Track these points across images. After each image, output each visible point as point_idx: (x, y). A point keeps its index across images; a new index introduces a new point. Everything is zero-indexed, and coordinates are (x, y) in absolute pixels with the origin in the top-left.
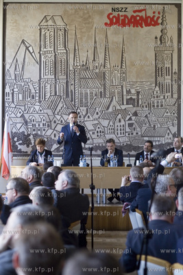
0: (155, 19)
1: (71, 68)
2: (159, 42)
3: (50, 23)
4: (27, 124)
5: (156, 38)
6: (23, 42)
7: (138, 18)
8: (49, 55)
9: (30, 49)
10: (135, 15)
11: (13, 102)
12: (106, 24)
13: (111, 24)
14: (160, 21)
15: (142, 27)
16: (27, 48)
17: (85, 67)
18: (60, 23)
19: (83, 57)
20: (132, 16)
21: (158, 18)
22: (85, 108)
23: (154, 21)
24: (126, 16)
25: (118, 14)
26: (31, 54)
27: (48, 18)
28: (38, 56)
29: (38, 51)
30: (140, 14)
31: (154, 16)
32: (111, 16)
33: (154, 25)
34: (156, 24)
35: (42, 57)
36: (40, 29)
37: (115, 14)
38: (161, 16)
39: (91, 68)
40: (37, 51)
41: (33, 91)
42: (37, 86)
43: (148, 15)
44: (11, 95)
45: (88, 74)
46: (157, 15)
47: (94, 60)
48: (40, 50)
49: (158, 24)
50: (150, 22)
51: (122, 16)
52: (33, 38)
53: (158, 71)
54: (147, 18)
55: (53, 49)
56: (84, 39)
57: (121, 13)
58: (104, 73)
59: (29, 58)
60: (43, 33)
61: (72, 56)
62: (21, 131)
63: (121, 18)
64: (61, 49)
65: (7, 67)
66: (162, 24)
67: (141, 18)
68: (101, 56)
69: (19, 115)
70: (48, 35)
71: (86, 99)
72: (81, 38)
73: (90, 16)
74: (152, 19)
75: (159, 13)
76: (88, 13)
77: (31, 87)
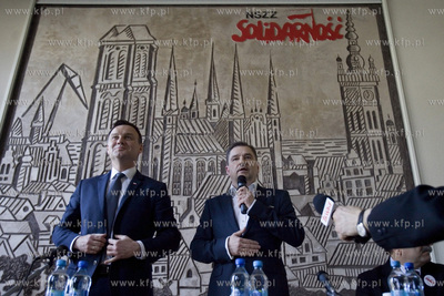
0: (333, 28)
1: (158, 115)
2: (346, 67)
3: (123, 36)
4: (36, 238)
5: (339, 59)
6: (62, 67)
7: (299, 27)
8: (113, 92)
9: (76, 81)
10: (292, 22)
11: (14, 184)
12: (235, 38)
13: (246, 35)
14: (343, 32)
15: (308, 41)
16: (69, 79)
17: (190, 113)
18: (141, 35)
19: (185, 95)
20: (287, 25)
21: (339, 27)
22: (185, 199)
23: (331, 31)
24: (273, 25)
25: (260, 23)
26: (75, 89)
27: (120, 30)
28: (89, 93)
29: (92, 84)
30: (302, 21)
31: (330, 25)
32: (245, 25)
33: (332, 38)
34: (336, 36)
35: (98, 94)
36: (102, 48)
37: (255, 21)
38: (344, 23)
39: (202, 114)
40: (88, 85)
41: (66, 161)
42: (77, 147)
43: (318, 22)
44: (12, 170)
45: (193, 127)
46: (336, 23)
47: (209, 99)
48: (96, 82)
49: (341, 37)
50: (327, 33)
51: (266, 24)
52: (84, 61)
53: (351, 120)
54: (316, 27)
55: (122, 80)
56: (190, 62)
57: (264, 21)
58: (231, 124)
59: (69, 97)
60: (106, 52)
61: (161, 92)
62: (18, 253)
63: (265, 27)
64: (139, 79)
65: (18, 113)
66: (347, 36)
67: (305, 27)
68: (225, 91)
69: (22, 214)
70: (115, 56)
71: (188, 180)
72: (183, 61)
73: (202, 26)
74: (327, 29)
75: (340, 19)
76: (200, 20)
77: (63, 153)
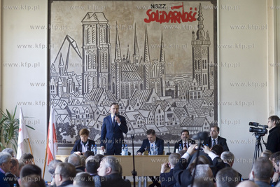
0: (192, 14)
1: (113, 62)
2: (196, 37)
3: (93, 19)
4: (71, 116)
5: (193, 33)
6: (67, 37)
7: (176, 14)
8: (92, 50)
9: (74, 44)
10: (173, 11)
11: (58, 94)
12: (146, 20)
13: (151, 19)
14: (197, 17)
15: (180, 22)
16: (71, 43)
17: (126, 61)
18: (101, 19)
19: (124, 51)
20: (170, 12)
21: (195, 13)
22: (127, 100)
23: (191, 17)
24: (164, 12)
25: (157, 11)
26: (74, 48)
27: (91, 15)
28: (81, 50)
29: (82, 46)
30: (178, 10)
31: (191, 12)
32: (150, 13)
33: (191, 21)
34: (193, 19)
35: (85, 51)
36: (83, 25)
37: (154, 10)
38: (197, 11)
39: (132, 62)
40: (80, 46)
41: (77, 84)
42: (80, 78)
43: (185, 11)
44: (55, 88)
45: (129, 68)
46: (193, 11)
47: (135, 54)
48: (83, 45)
49: (195, 20)
50: (188, 17)
51: (160, 12)
52: (76, 33)
53: (196, 64)
54: (184, 14)
55: (95, 44)
56: (125, 34)
57: (159, 10)
58: (144, 66)
59: (73, 52)
60: (86, 29)
61: (113, 50)
62: (65, 122)
63: (160, 14)
64: (103, 44)
65: (52, 61)
66: (198, 19)
67: (179, 13)
68: (141, 50)
69: (63, 107)
70: (90, 30)
71: (127, 92)
72: (122, 34)
73: (130, 13)
74: (189, 15)
75: (196, 9)
76: (128, 9)
77: (75, 80)
